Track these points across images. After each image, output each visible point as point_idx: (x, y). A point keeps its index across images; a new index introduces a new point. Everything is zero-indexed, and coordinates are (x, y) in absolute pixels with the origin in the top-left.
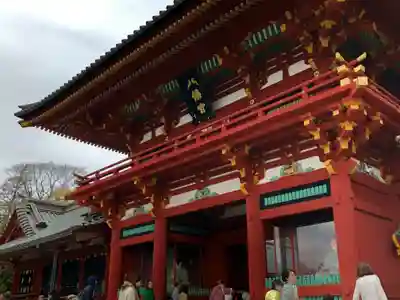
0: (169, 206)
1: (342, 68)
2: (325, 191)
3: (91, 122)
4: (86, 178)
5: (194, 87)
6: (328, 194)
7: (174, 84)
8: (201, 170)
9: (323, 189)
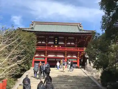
1: (84, 48)
5: (56, 39)
7: (52, 37)
8: (56, 53)
9: (76, 60)
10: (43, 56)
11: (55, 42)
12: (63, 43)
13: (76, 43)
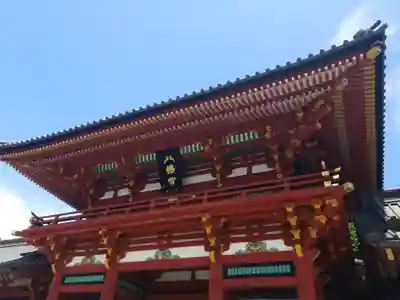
0: (123, 260)
1: (325, 173)
2: (289, 271)
3: (62, 171)
4: (41, 219)
5: (169, 162)
6: (292, 274)
7: (152, 157)
8: (165, 237)
9: (287, 269)
10: (101, 259)
12: (208, 178)
13: (276, 157)
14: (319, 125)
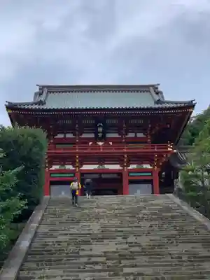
0: (82, 168)
1: (169, 145)
2: (151, 175)
5: (100, 126)
7: (92, 122)
8: (102, 159)
10: (71, 167)
11: (96, 133)
12: (116, 135)
13: (148, 132)
14: (168, 126)
